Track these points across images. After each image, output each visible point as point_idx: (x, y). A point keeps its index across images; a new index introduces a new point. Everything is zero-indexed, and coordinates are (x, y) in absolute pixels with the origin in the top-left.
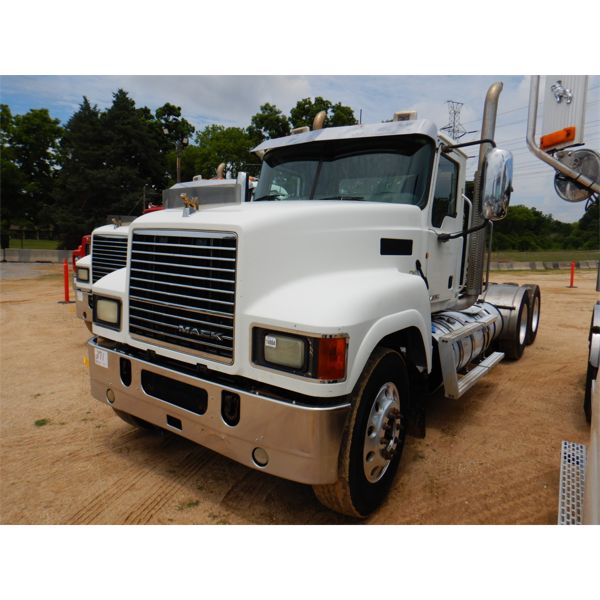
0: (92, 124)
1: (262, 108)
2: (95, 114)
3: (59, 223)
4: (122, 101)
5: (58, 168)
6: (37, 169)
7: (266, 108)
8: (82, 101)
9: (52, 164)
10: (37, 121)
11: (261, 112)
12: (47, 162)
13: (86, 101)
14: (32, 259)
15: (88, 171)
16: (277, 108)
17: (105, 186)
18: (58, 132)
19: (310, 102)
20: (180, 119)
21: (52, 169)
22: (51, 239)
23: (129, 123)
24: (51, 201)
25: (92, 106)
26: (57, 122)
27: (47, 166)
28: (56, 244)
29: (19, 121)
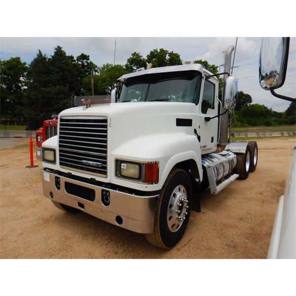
0: (43, 64)
1: (132, 55)
2: (45, 59)
3: (26, 116)
4: (59, 52)
5: (26, 88)
6: (15, 89)
7: (134, 54)
8: (38, 52)
9: (22, 86)
10: (15, 63)
11: (132, 57)
12: (20, 85)
13: (40, 52)
14: (12, 136)
15: (42, 88)
16: (140, 55)
17: (51, 96)
18: (25, 69)
19: (157, 51)
20: (89, 61)
21: (22, 88)
22: (22, 125)
23: (63, 63)
24: (22, 105)
25: (43, 55)
26: (25, 64)
27: (20, 87)
28: (25, 127)
29: (5, 63)
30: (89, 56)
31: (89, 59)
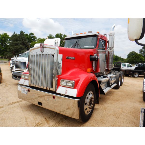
0: (16, 37)
1: (49, 35)
2: (16, 35)
3: (8, 56)
4: (22, 33)
5: (9, 44)
6: (4, 44)
7: (50, 35)
8: (14, 32)
9: (7, 43)
10: (5, 36)
11: (49, 36)
12: (6, 43)
13: (15, 32)
15: (14, 46)
16: (52, 35)
17: (18, 49)
18: (9, 38)
19: (59, 34)
20: (34, 36)
21: (7, 44)
22: (6, 59)
23: (23, 37)
24: (7, 51)
25: (16, 34)
26: (9, 36)
28: (8, 59)
29: (1, 35)
30: (34, 34)
31: (34, 35)
